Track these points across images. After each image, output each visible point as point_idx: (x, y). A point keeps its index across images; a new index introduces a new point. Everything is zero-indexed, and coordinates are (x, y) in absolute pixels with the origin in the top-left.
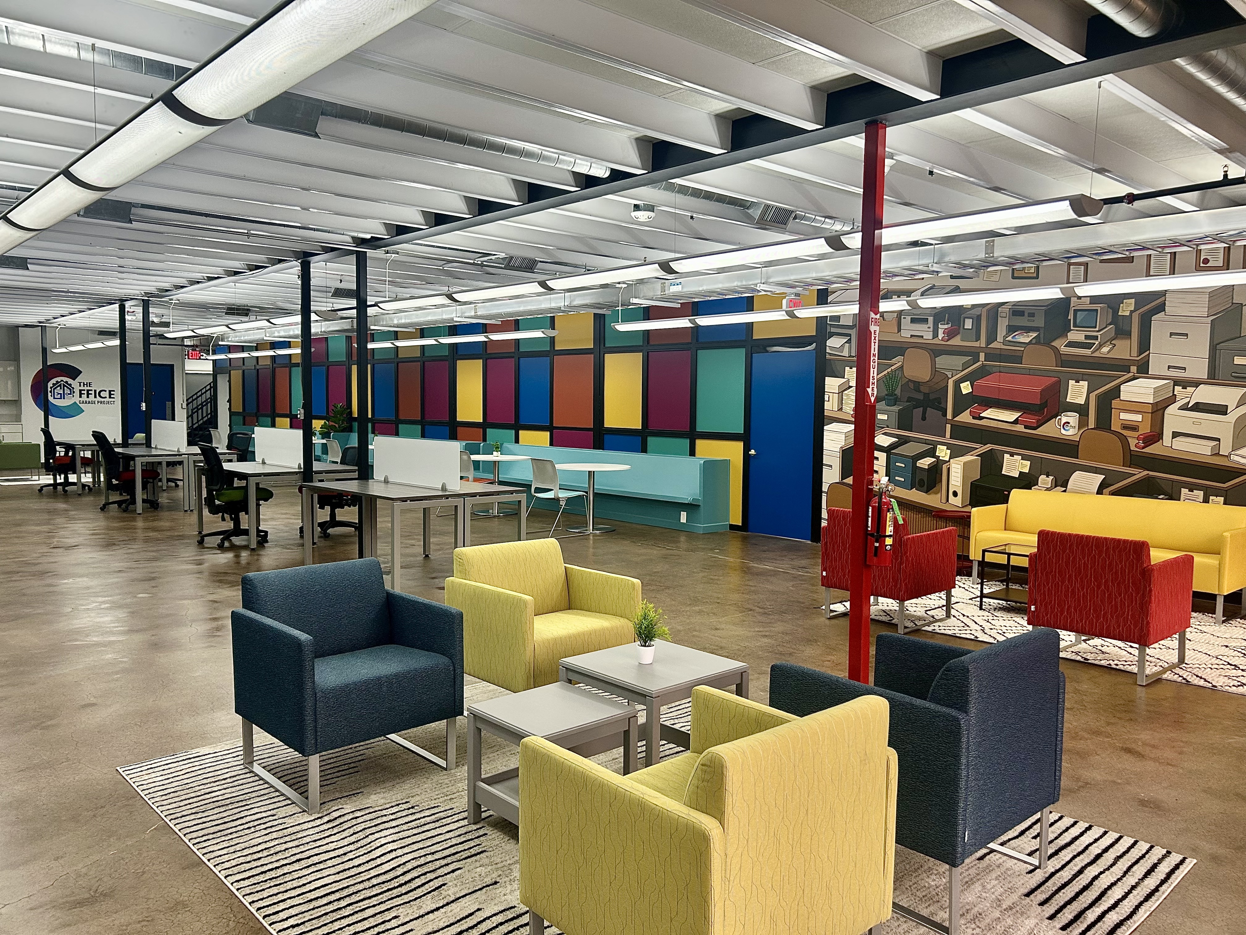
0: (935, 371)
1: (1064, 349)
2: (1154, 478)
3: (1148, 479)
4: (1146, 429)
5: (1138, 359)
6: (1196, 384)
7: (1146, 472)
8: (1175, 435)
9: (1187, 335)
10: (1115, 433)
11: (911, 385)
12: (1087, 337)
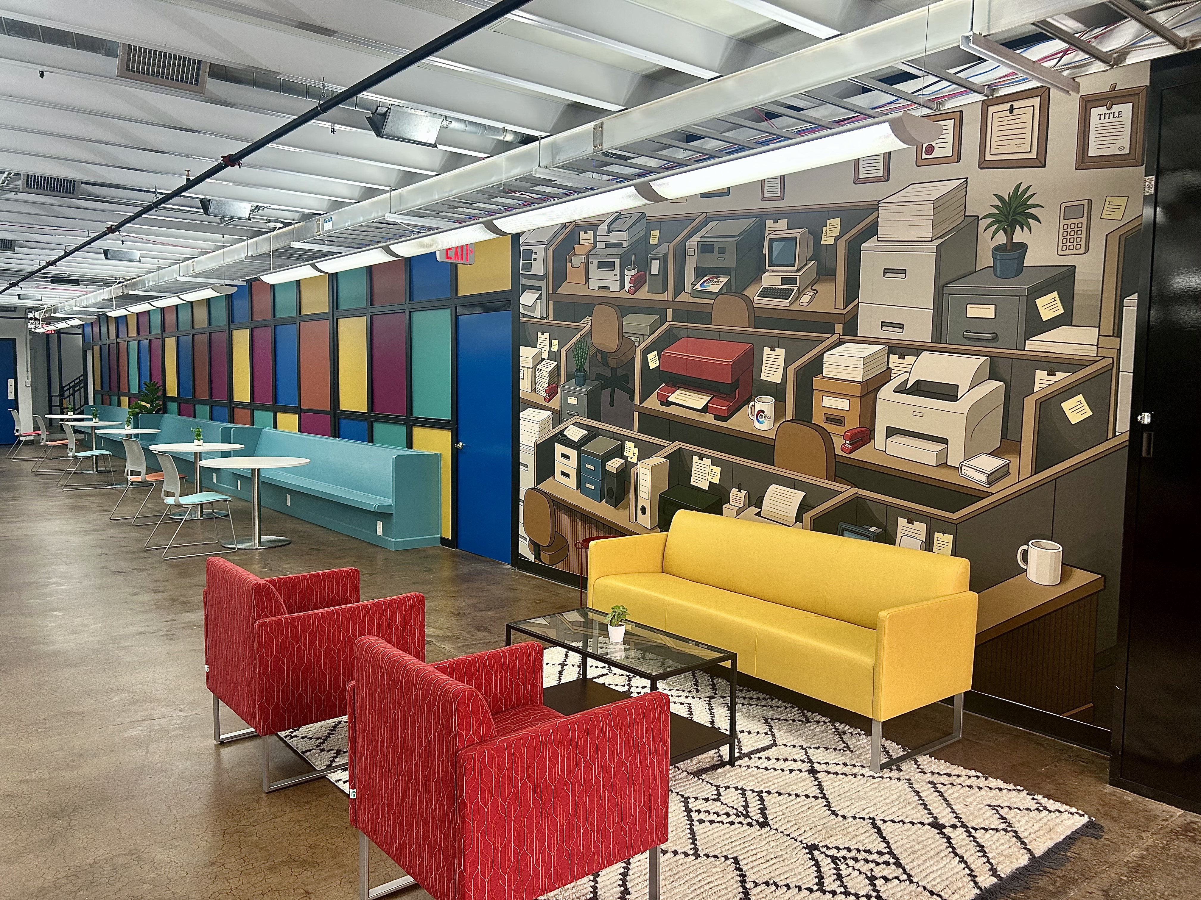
0: (622, 336)
1: (759, 301)
2: (863, 499)
3: (857, 500)
4: (853, 423)
5: (844, 312)
6: (916, 350)
7: (854, 490)
8: (891, 432)
9: (904, 272)
10: (818, 428)
11: (599, 356)
12: (785, 281)
